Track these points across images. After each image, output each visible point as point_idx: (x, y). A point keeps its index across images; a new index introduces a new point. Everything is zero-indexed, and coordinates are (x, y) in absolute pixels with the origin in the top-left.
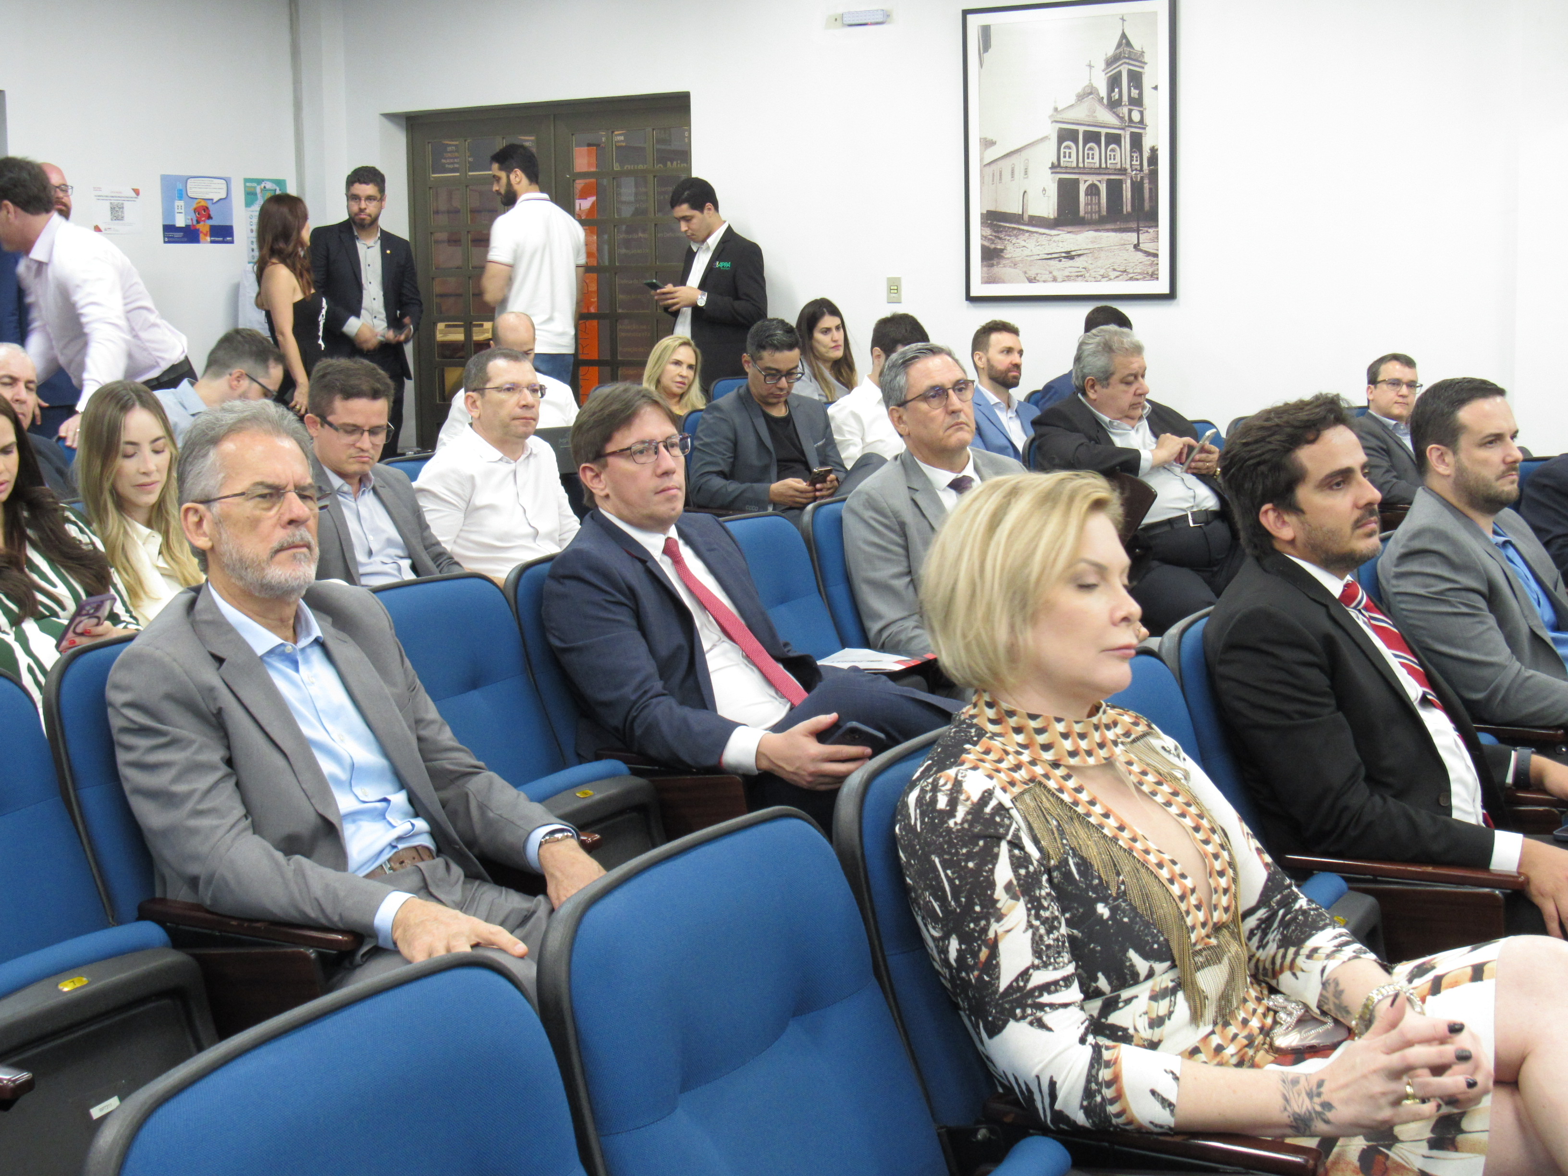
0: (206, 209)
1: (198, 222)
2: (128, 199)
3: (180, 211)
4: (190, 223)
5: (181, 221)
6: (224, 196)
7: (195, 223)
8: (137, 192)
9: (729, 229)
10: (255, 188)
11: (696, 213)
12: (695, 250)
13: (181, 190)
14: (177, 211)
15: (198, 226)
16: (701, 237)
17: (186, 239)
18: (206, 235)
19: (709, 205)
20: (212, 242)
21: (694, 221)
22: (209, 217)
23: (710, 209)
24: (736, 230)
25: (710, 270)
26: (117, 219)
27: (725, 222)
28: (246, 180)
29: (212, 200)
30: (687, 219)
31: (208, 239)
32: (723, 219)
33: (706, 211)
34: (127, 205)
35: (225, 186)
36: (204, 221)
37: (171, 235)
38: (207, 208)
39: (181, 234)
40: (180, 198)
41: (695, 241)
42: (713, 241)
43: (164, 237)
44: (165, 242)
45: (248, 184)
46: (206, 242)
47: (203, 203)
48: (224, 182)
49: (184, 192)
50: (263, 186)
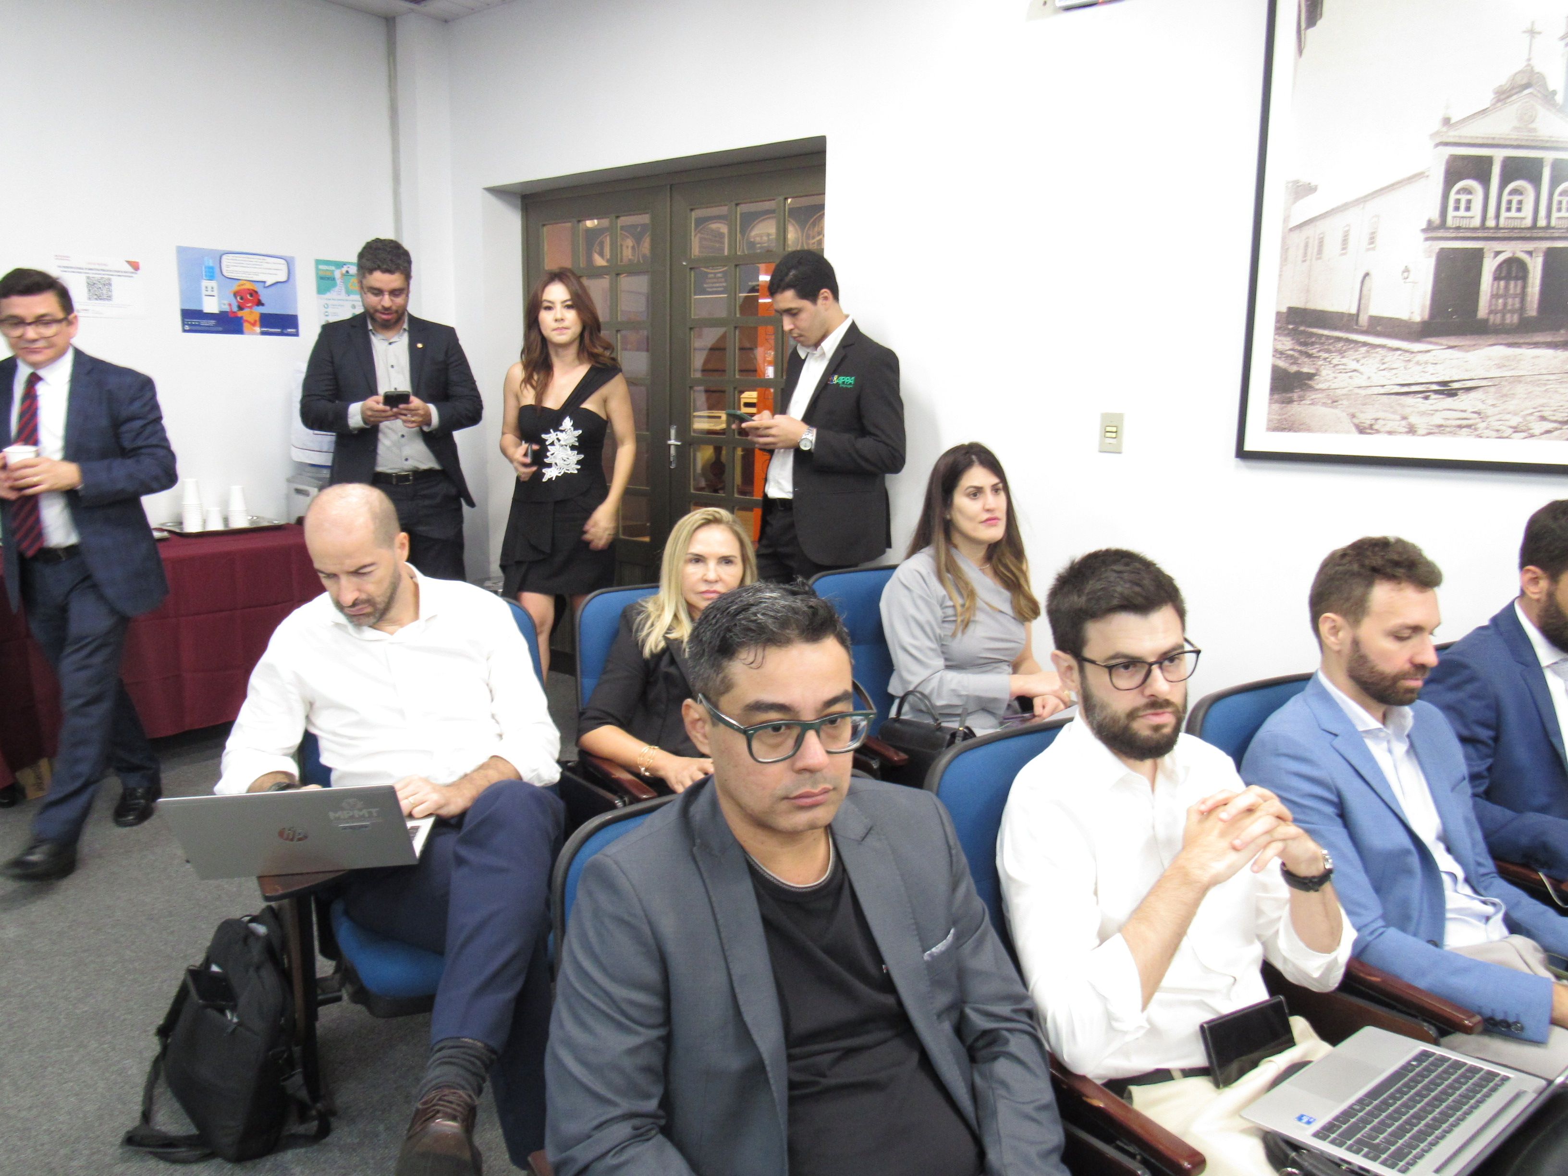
0: (254, 293)
1: (241, 308)
2: (120, 274)
3: (210, 293)
4: (226, 308)
5: (211, 306)
6: (283, 277)
7: (235, 309)
8: (135, 266)
9: (853, 328)
10: (332, 272)
11: (806, 304)
12: (803, 357)
13: (212, 268)
14: (204, 292)
15: (240, 314)
16: (813, 339)
17: (220, 329)
18: (254, 324)
19: (825, 292)
20: (263, 333)
21: (803, 316)
22: (259, 303)
23: (826, 298)
24: (863, 329)
25: (824, 387)
26: (99, 298)
27: (847, 316)
28: (318, 262)
29: (264, 282)
30: (792, 313)
31: (258, 329)
32: (845, 312)
33: (820, 301)
34: (115, 281)
35: (284, 268)
36: (250, 307)
37: (195, 322)
38: (256, 292)
39: (212, 322)
40: (211, 278)
41: (804, 345)
42: (830, 345)
43: (184, 324)
44: (185, 331)
45: (321, 267)
46: (254, 333)
47: (249, 286)
48: (283, 261)
49: (217, 270)
50: (344, 269)
